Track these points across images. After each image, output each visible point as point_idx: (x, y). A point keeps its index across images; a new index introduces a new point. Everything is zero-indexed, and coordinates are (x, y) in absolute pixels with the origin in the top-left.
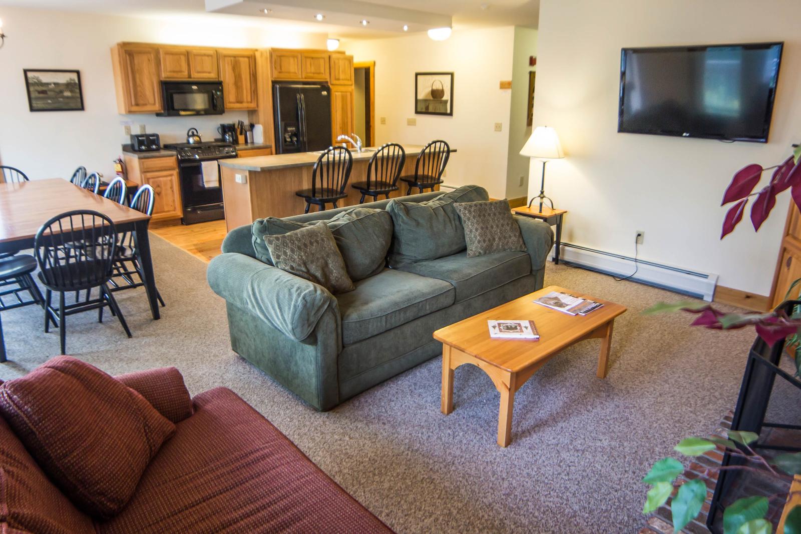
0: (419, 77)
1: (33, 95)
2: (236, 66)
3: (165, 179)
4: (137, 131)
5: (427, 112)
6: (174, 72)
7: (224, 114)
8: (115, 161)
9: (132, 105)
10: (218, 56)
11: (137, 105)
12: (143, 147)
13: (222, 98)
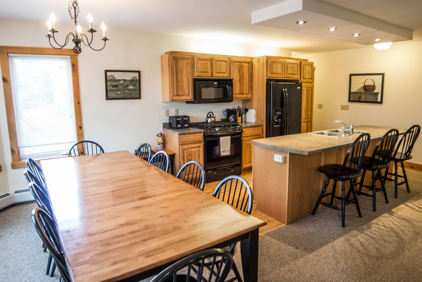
0: (353, 77)
1: (109, 89)
2: (240, 69)
3: (195, 149)
4: (173, 113)
5: (359, 101)
6: (203, 72)
7: (232, 102)
8: (158, 135)
9: (174, 96)
10: (230, 61)
11: (177, 95)
12: (179, 126)
13: (232, 91)
